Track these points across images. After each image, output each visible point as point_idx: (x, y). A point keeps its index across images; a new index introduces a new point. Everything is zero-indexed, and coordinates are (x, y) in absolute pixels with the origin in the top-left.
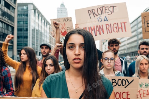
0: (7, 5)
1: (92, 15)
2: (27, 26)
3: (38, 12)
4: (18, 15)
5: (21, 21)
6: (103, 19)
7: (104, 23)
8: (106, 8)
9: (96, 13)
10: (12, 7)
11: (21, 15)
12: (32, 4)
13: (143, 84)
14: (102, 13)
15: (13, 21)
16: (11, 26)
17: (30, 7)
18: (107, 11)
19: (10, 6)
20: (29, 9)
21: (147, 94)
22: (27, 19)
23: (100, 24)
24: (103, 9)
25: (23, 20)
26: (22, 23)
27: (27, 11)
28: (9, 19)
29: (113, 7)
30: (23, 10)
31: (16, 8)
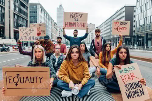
0: (23, 5)
1: (72, 17)
2: (37, 20)
3: (44, 10)
4: (30, 12)
5: (32, 17)
6: (76, 20)
7: (76, 22)
8: (79, 15)
9: (74, 16)
10: (26, 6)
11: (32, 12)
12: (39, 4)
13: (122, 70)
14: (76, 16)
15: (27, 16)
16: (25, 19)
17: (39, 7)
18: (79, 16)
19: (25, 5)
20: (37, 8)
21: (129, 79)
22: (37, 15)
23: (74, 22)
24: (77, 14)
25: (33, 16)
26: (33, 17)
27: (36, 10)
28: (24, 15)
29: (82, 14)
30: (33, 8)
31: (29, 7)
